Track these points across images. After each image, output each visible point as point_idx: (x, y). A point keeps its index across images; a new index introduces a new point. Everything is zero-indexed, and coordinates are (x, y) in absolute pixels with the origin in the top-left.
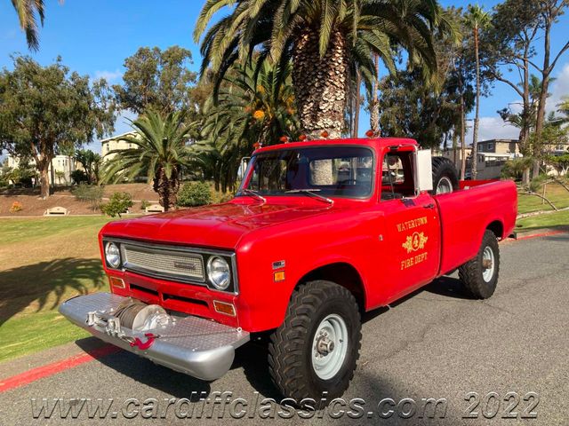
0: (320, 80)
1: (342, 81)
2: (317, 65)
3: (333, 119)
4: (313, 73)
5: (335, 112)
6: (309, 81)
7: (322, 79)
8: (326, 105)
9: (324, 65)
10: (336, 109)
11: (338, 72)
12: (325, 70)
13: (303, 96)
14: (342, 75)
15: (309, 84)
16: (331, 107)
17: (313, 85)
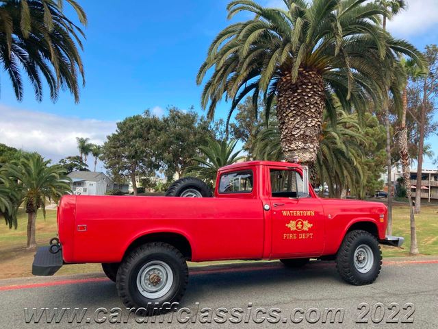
0: (292, 111)
1: (313, 111)
2: (290, 99)
3: (305, 142)
4: (287, 106)
5: (307, 136)
6: (284, 113)
7: (294, 110)
8: (298, 131)
9: (295, 99)
10: (307, 133)
11: (307, 104)
12: (296, 103)
13: (281, 124)
14: (312, 107)
15: (285, 115)
16: (302, 132)
17: (287, 115)
